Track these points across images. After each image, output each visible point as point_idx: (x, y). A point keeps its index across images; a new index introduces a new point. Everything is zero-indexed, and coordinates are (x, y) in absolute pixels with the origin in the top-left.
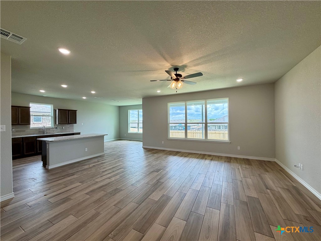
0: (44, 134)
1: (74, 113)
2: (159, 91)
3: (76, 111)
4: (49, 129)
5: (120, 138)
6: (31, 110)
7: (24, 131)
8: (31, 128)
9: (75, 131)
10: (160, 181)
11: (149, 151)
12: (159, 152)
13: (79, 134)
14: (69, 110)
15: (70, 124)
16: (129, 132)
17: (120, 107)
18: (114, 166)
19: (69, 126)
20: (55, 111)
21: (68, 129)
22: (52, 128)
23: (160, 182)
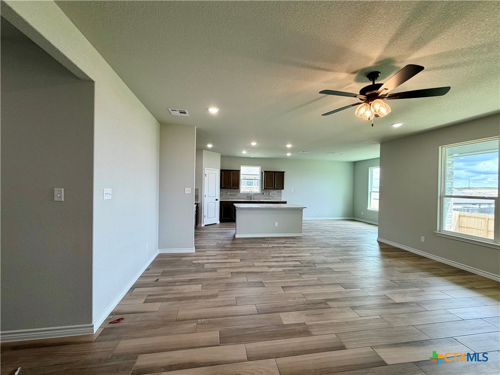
0: (251, 199)
1: (281, 175)
2: (397, 126)
3: (284, 172)
4: (256, 194)
5: (353, 217)
6: (242, 172)
7: (236, 195)
8: (241, 192)
9: (283, 200)
10: (329, 303)
11: (386, 250)
12: (404, 257)
13: (285, 203)
14: (275, 172)
15: (276, 189)
16: (369, 208)
17: (355, 164)
18: (294, 255)
19: (275, 192)
20: (262, 173)
21: (274, 195)
22: (259, 194)
23: (327, 304)
